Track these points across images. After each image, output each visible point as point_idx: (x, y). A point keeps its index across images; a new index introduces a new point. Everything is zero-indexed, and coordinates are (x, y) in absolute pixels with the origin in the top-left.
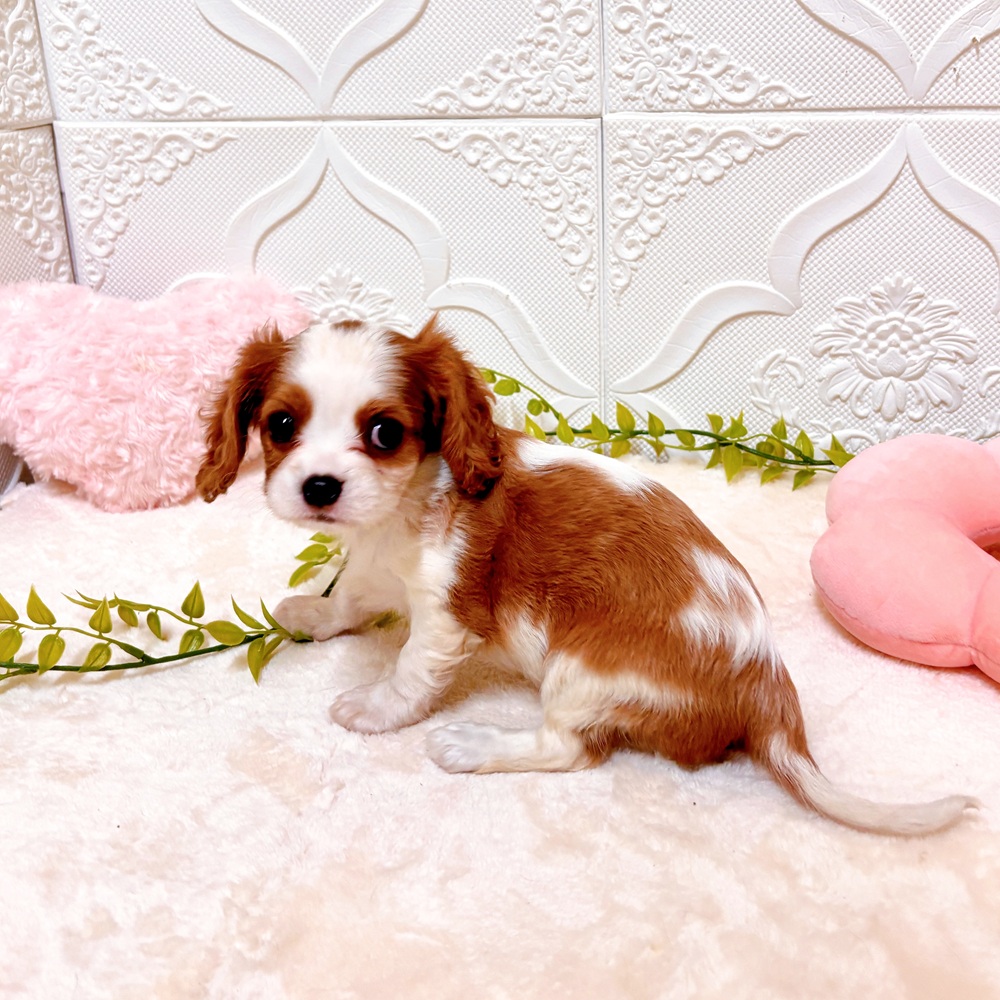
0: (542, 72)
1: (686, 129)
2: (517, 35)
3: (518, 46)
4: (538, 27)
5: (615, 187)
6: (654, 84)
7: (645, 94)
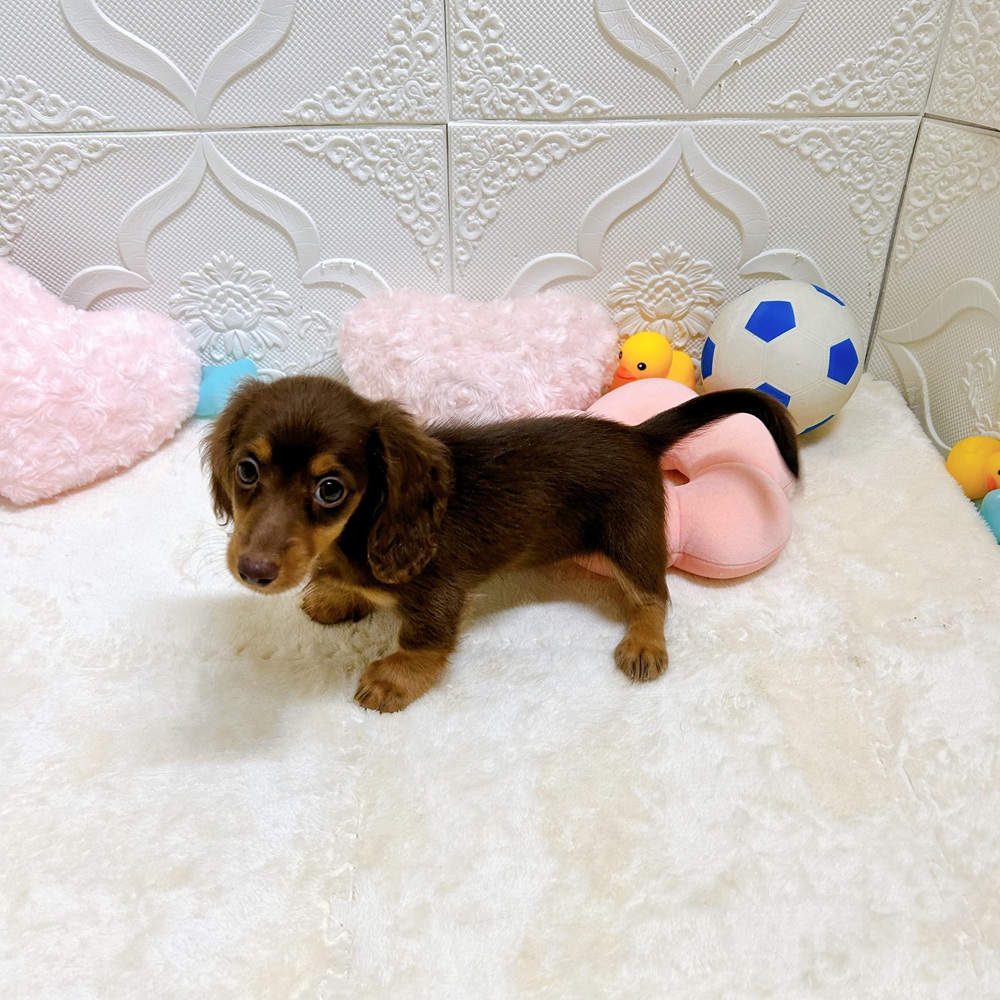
0: (395, 87)
1: (516, 134)
2: (373, 54)
3: (374, 64)
4: (391, 49)
5: (459, 181)
6: (490, 97)
7: (483, 105)
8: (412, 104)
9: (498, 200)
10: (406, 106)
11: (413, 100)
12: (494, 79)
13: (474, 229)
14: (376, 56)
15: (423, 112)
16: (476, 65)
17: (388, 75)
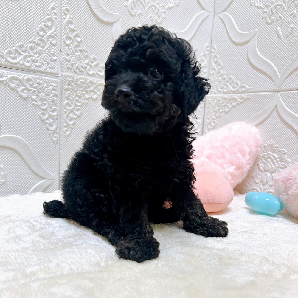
0: (38, 55)
1: (88, 81)
2: (30, 39)
3: (29, 43)
4: (38, 38)
5: (65, 98)
6: (77, 65)
7: (75, 68)
8: (46, 64)
9: (81, 108)
10: (43, 64)
11: (45, 62)
12: (78, 58)
13: (71, 120)
14: (31, 40)
15: (50, 68)
16: (72, 50)
17: (35, 49)
